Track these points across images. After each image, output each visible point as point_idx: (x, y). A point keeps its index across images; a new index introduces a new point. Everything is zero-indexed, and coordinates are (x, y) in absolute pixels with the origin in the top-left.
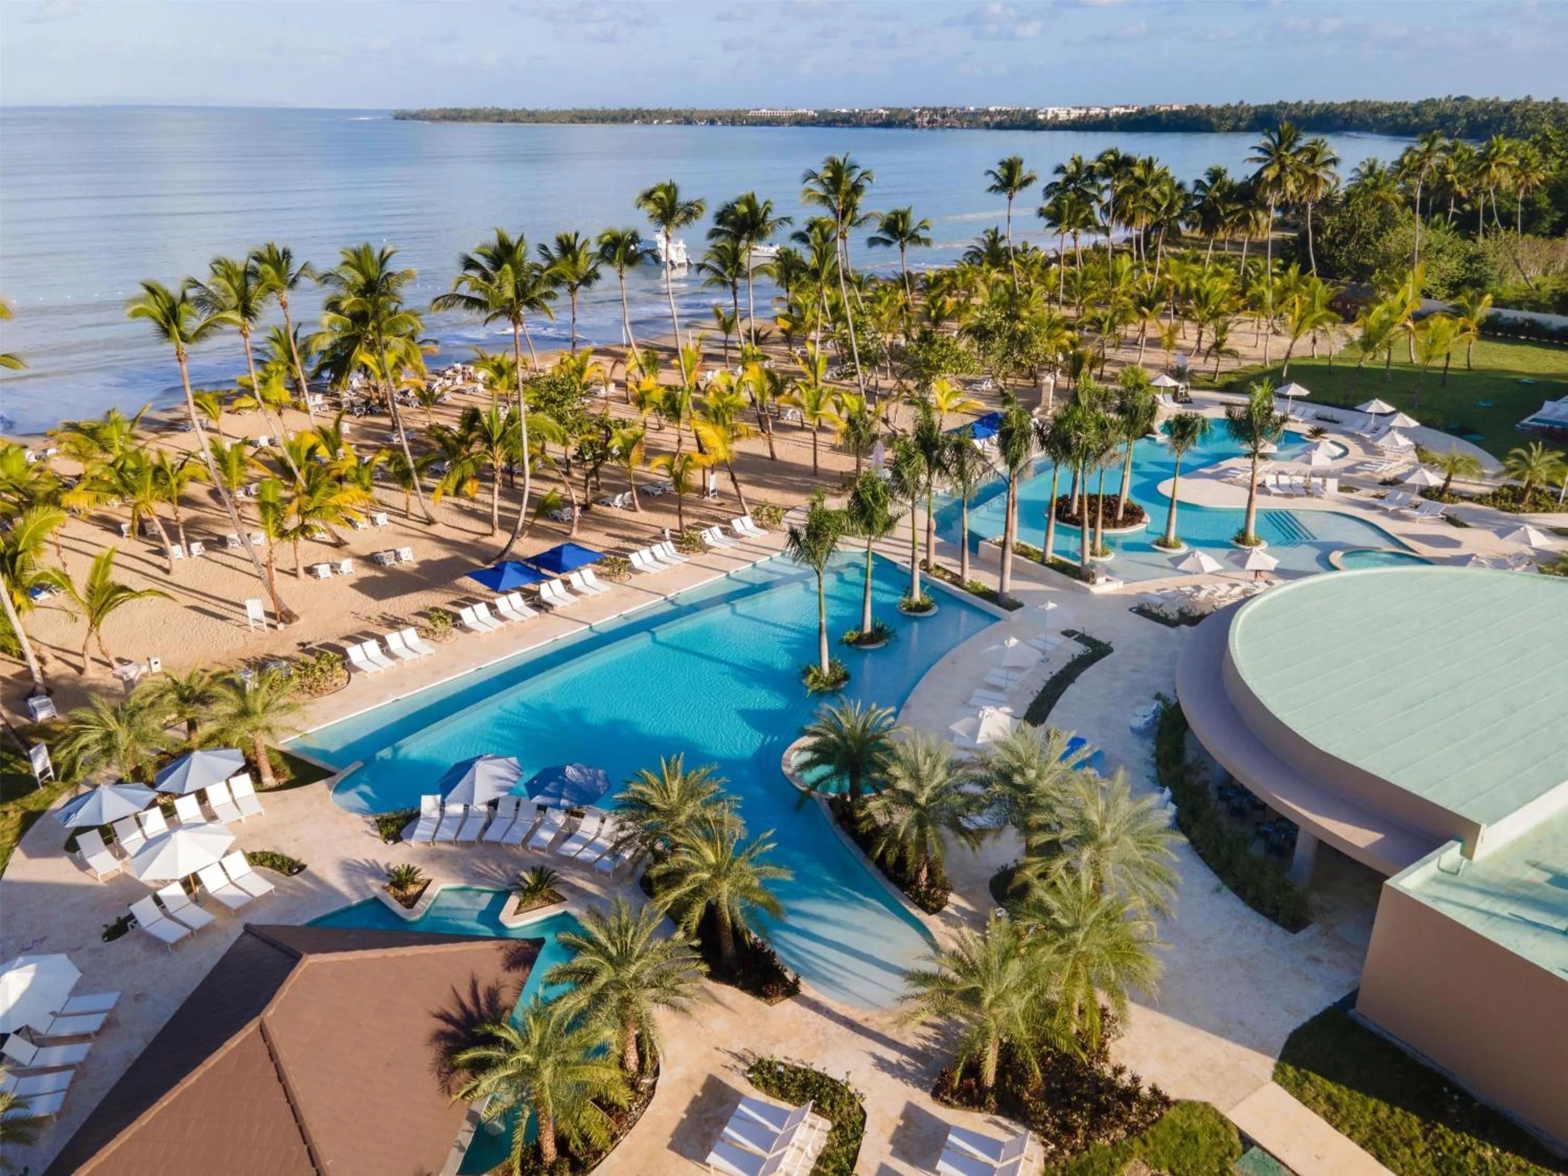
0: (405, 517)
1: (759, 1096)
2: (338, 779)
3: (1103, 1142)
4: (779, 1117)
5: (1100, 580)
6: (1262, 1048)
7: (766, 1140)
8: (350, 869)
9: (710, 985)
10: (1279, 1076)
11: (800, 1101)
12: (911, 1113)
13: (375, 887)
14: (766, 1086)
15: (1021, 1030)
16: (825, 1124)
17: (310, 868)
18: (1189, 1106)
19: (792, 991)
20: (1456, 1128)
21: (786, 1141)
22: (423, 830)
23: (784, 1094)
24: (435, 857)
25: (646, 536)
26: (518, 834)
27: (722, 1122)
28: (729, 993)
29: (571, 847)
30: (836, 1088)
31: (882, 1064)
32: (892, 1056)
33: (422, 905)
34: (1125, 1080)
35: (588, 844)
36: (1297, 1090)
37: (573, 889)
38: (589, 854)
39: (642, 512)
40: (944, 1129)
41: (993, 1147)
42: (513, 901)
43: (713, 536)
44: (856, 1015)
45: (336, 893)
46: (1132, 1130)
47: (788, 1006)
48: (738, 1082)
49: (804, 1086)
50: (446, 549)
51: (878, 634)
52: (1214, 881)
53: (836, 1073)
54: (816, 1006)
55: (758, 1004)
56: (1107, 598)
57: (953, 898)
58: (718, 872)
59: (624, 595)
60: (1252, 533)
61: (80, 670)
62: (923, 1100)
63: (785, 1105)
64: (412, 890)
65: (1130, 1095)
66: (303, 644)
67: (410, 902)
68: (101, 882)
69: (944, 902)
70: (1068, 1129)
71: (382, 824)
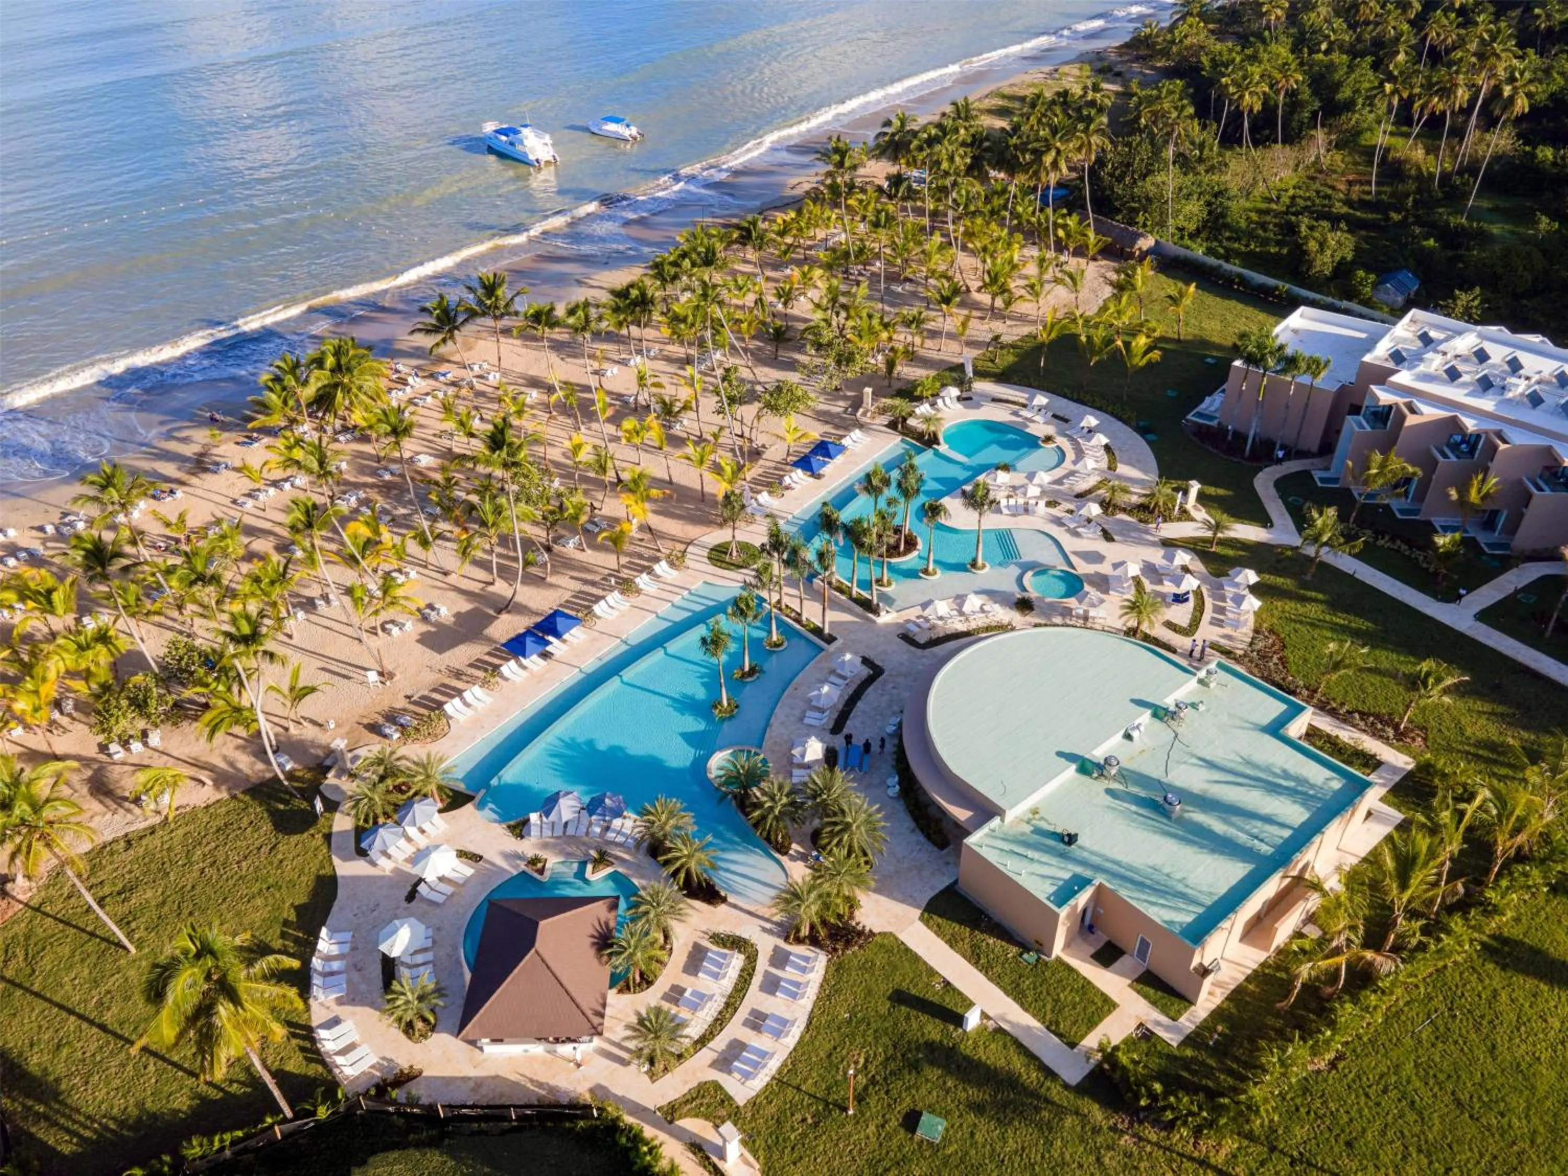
0: (425, 567)
1: (715, 948)
2: (477, 800)
3: (849, 952)
4: (724, 956)
5: (883, 613)
6: (917, 906)
7: (720, 966)
8: (508, 856)
9: (689, 901)
10: (921, 918)
11: (731, 948)
12: (776, 949)
13: (523, 866)
14: (717, 944)
15: (816, 920)
16: (742, 957)
17: (485, 856)
18: (883, 934)
19: (724, 900)
20: (982, 932)
21: (728, 966)
22: (535, 831)
23: (725, 946)
24: (545, 846)
25: (597, 578)
26: (583, 829)
27: (702, 960)
28: (697, 904)
29: (611, 835)
30: (745, 941)
31: (764, 930)
32: (768, 926)
33: (547, 874)
34: (860, 928)
35: (619, 833)
36: (926, 922)
37: (617, 858)
38: (620, 839)
39: (589, 552)
40: (790, 953)
41: (807, 959)
42: (589, 867)
43: (643, 580)
44: (751, 908)
45: (503, 870)
46: (861, 947)
47: (723, 908)
48: (706, 943)
49: (733, 943)
50: (469, 601)
51: (753, 671)
52: (913, 825)
53: (745, 936)
54: (735, 906)
55: (711, 908)
56: (887, 625)
57: (795, 846)
58: (689, 856)
59: (594, 640)
60: (980, 562)
61: (287, 729)
62: (781, 943)
63: (726, 951)
64: (540, 865)
65: (860, 933)
66: (408, 697)
67: (541, 871)
68: (388, 873)
69: (789, 848)
70: (835, 950)
71: (512, 828)
